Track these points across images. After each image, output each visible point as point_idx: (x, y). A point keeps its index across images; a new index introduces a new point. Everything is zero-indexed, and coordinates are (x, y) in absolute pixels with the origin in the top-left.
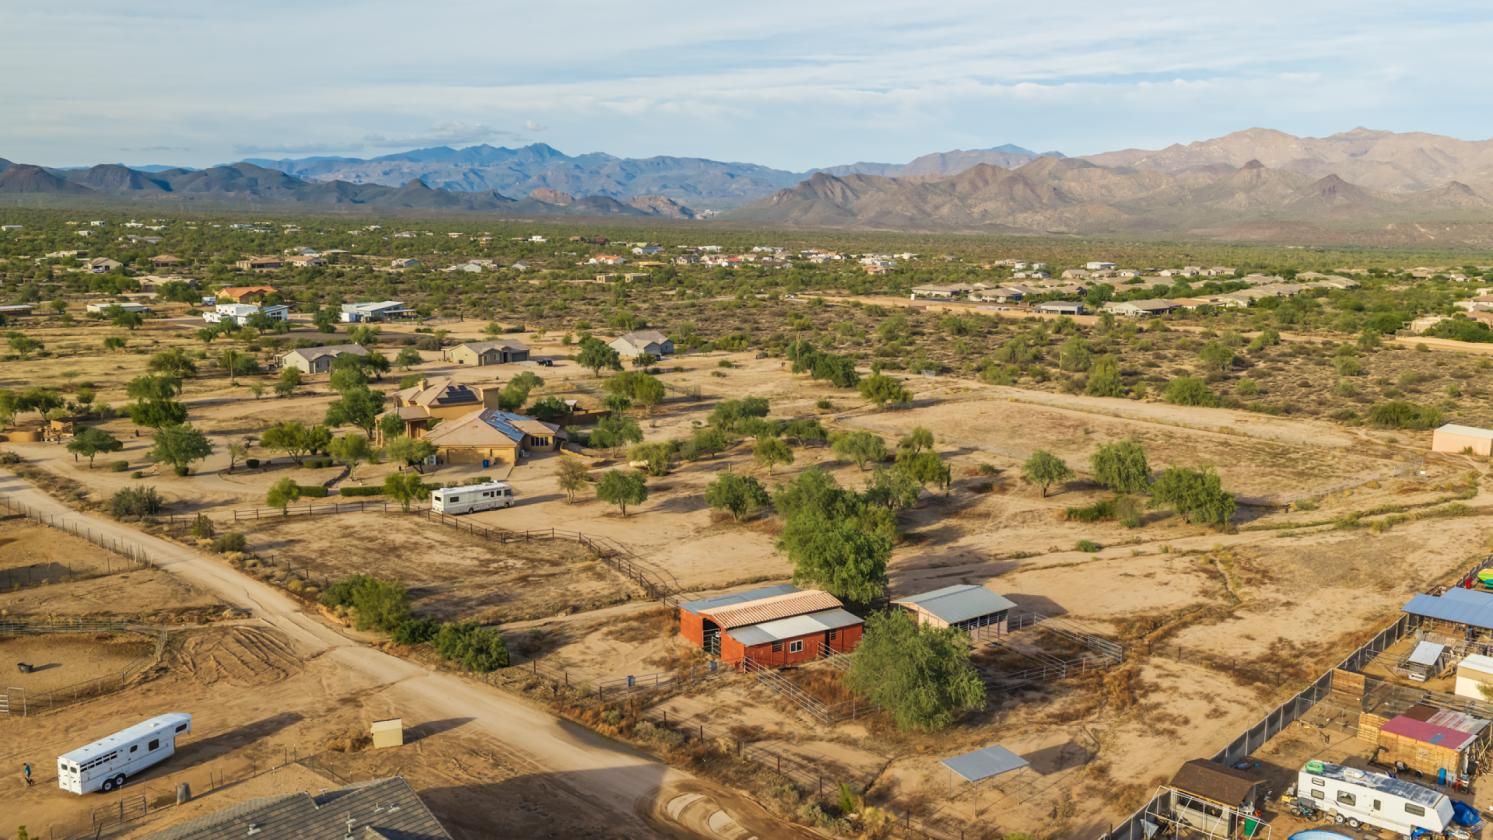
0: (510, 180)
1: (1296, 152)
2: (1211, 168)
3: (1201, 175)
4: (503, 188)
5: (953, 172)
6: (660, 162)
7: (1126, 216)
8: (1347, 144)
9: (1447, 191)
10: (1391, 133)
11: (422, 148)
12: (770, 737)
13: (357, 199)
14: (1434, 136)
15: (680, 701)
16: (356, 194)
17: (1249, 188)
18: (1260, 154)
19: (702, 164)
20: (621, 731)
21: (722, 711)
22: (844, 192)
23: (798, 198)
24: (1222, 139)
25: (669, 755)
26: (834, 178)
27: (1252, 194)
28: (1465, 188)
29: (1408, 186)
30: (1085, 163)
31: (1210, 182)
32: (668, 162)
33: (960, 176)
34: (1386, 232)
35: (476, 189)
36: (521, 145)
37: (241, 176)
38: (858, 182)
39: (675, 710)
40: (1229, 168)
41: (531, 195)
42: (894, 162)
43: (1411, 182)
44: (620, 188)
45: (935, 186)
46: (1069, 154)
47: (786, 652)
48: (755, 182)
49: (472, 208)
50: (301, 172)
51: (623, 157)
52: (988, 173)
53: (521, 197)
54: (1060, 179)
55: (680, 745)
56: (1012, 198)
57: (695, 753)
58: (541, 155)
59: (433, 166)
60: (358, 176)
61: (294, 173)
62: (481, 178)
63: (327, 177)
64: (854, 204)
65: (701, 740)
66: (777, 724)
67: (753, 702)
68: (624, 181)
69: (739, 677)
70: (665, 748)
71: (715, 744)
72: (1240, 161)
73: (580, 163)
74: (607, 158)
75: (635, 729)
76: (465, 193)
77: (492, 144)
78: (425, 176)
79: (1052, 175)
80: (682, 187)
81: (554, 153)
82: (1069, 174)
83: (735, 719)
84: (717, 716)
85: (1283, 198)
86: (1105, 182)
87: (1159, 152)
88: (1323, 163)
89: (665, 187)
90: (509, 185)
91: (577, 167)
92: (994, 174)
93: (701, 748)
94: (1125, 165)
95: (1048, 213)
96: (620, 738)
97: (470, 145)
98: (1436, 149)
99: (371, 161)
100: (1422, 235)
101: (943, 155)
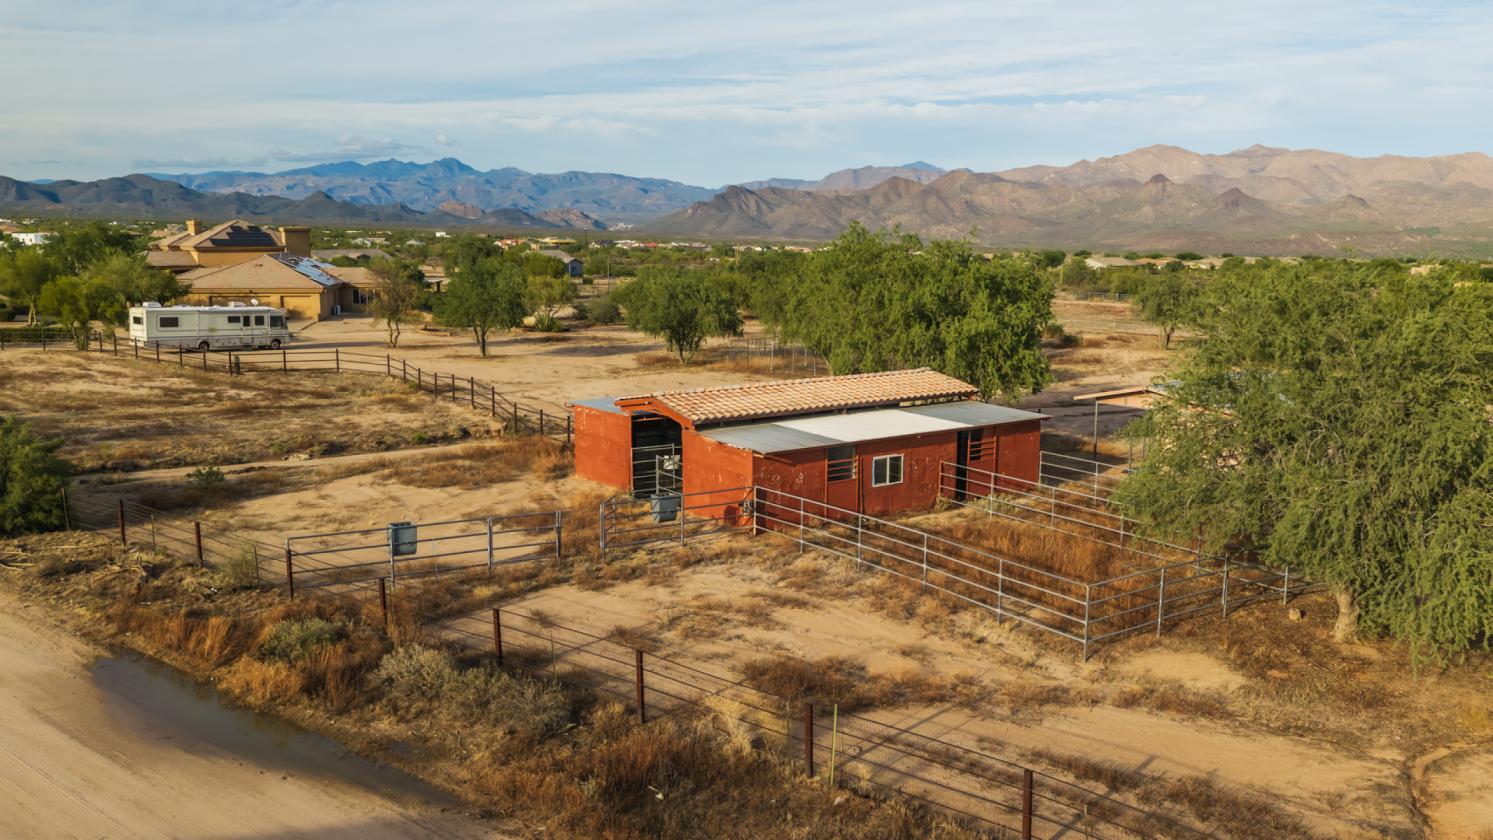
0: (420, 195)
1: (1197, 168)
2: (1118, 183)
3: (1107, 189)
4: (412, 203)
5: (866, 185)
6: (573, 177)
7: (1038, 228)
8: (1245, 160)
9: (1344, 205)
10: (1287, 151)
11: (328, 163)
12: (897, 695)
13: (257, 211)
14: (1328, 153)
15: (562, 600)
16: (257, 207)
17: (1155, 202)
18: (1163, 169)
19: (615, 180)
20: (314, 686)
21: (708, 620)
22: (758, 205)
23: (713, 211)
24: (1127, 155)
25: (497, 778)
26: (748, 190)
27: (1159, 207)
28: (1361, 201)
29: (1306, 201)
30: (995, 178)
31: (1118, 196)
32: (580, 176)
33: (874, 189)
34: (1290, 241)
35: (383, 203)
36: (430, 160)
37: (136, 188)
38: (772, 195)
39: (542, 619)
40: (1134, 183)
41: (440, 208)
42: (807, 178)
43: (1309, 197)
44: (532, 203)
45: (849, 199)
46: (977, 170)
47: (862, 482)
48: (669, 198)
49: (378, 220)
50: (200, 186)
51: (534, 172)
52: (902, 187)
53: (429, 210)
54: (971, 193)
55: (550, 732)
56: (925, 211)
57: (612, 764)
58: (451, 170)
59: (339, 180)
60: (260, 191)
61: (193, 187)
62: (388, 192)
63: (226, 191)
64: (769, 217)
65: (640, 709)
66: (905, 653)
67: (803, 595)
68: (535, 196)
69: (742, 543)
70: (483, 744)
71: (701, 725)
72: (1144, 176)
73: (491, 178)
74: (518, 173)
75: (374, 678)
76: (372, 206)
77: (399, 159)
78: (330, 190)
79: (964, 189)
80: (595, 202)
81: (464, 168)
82: (981, 188)
83: (754, 644)
84: (691, 633)
85: (1188, 210)
86: (1015, 196)
87: (1065, 169)
88: (1223, 179)
89: (578, 201)
90: (417, 200)
91: (488, 182)
92: (907, 188)
93: (636, 742)
94: (1034, 180)
95: (961, 226)
96: (308, 713)
97: (377, 160)
98: (1331, 166)
99: (273, 176)
100: (1324, 244)
101: (855, 171)
